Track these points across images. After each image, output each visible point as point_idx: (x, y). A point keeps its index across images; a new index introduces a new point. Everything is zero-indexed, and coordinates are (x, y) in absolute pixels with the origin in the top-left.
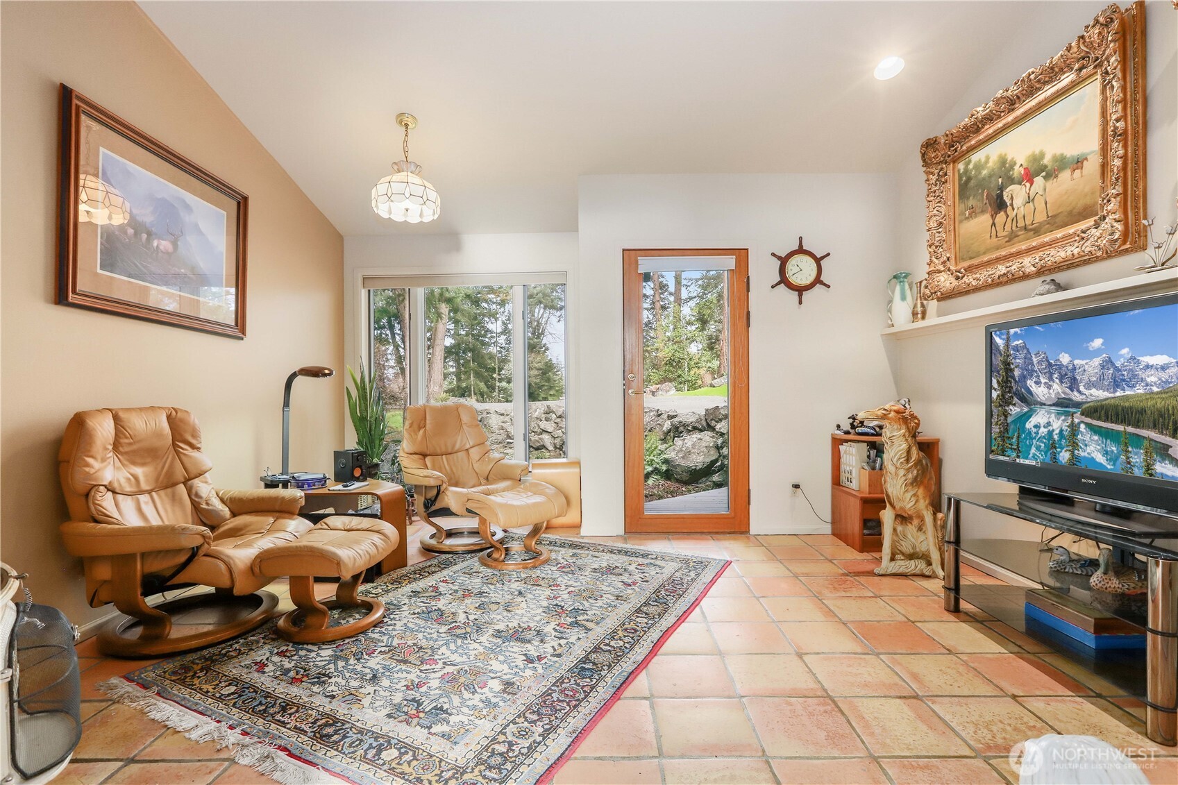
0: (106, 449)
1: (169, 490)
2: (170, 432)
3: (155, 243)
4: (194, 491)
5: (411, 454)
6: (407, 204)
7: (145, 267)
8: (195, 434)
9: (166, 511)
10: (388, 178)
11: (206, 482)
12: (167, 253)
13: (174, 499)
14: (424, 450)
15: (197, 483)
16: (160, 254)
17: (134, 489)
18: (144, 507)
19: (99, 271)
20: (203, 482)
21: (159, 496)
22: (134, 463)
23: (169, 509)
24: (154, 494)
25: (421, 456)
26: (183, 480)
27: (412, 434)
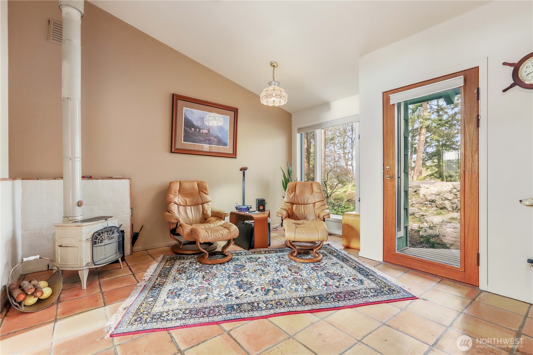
0: (176, 193)
1: (197, 206)
2: (198, 188)
3: (202, 131)
4: (204, 207)
5: (287, 203)
6: (274, 99)
7: (198, 139)
8: (206, 189)
9: (194, 212)
10: (266, 89)
11: (208, 205)
12: (207, 134)
13: (198, 209)
14: (293, 201)
15: (206, 205)
16: (203, 134)
17: (184, 204)
18: (187, 210)
19: (183, 142)
20: (207, 205)
21: (194, 208)
22: (185, 197)
23: (195, 212)
24: (192, 207)
25: (291, 204)
26: (201, 203)
27: (289, 194)
